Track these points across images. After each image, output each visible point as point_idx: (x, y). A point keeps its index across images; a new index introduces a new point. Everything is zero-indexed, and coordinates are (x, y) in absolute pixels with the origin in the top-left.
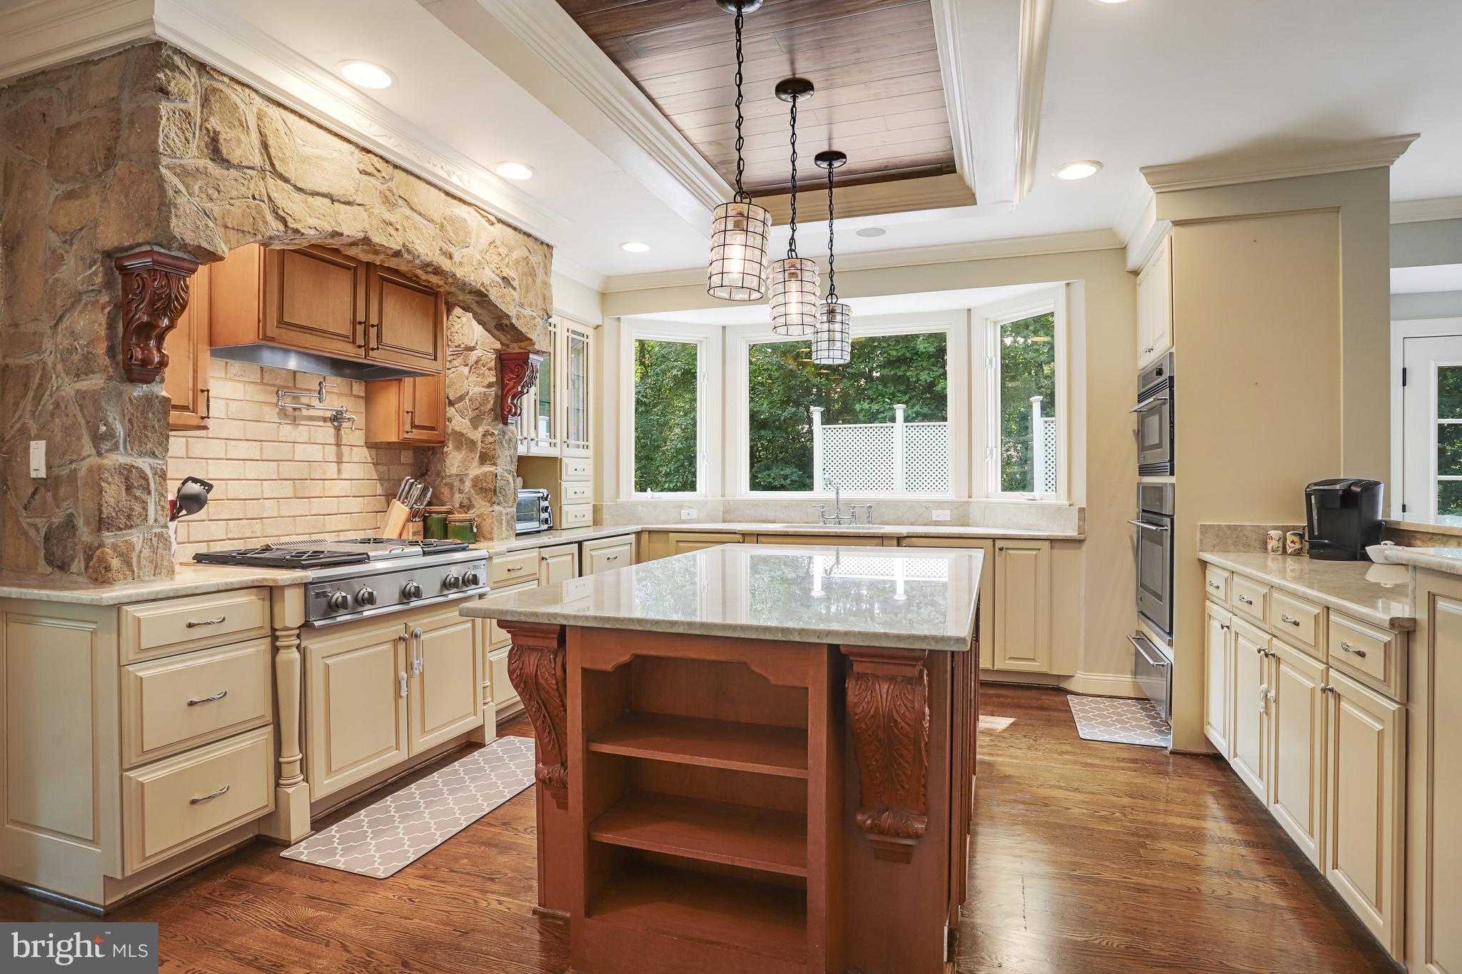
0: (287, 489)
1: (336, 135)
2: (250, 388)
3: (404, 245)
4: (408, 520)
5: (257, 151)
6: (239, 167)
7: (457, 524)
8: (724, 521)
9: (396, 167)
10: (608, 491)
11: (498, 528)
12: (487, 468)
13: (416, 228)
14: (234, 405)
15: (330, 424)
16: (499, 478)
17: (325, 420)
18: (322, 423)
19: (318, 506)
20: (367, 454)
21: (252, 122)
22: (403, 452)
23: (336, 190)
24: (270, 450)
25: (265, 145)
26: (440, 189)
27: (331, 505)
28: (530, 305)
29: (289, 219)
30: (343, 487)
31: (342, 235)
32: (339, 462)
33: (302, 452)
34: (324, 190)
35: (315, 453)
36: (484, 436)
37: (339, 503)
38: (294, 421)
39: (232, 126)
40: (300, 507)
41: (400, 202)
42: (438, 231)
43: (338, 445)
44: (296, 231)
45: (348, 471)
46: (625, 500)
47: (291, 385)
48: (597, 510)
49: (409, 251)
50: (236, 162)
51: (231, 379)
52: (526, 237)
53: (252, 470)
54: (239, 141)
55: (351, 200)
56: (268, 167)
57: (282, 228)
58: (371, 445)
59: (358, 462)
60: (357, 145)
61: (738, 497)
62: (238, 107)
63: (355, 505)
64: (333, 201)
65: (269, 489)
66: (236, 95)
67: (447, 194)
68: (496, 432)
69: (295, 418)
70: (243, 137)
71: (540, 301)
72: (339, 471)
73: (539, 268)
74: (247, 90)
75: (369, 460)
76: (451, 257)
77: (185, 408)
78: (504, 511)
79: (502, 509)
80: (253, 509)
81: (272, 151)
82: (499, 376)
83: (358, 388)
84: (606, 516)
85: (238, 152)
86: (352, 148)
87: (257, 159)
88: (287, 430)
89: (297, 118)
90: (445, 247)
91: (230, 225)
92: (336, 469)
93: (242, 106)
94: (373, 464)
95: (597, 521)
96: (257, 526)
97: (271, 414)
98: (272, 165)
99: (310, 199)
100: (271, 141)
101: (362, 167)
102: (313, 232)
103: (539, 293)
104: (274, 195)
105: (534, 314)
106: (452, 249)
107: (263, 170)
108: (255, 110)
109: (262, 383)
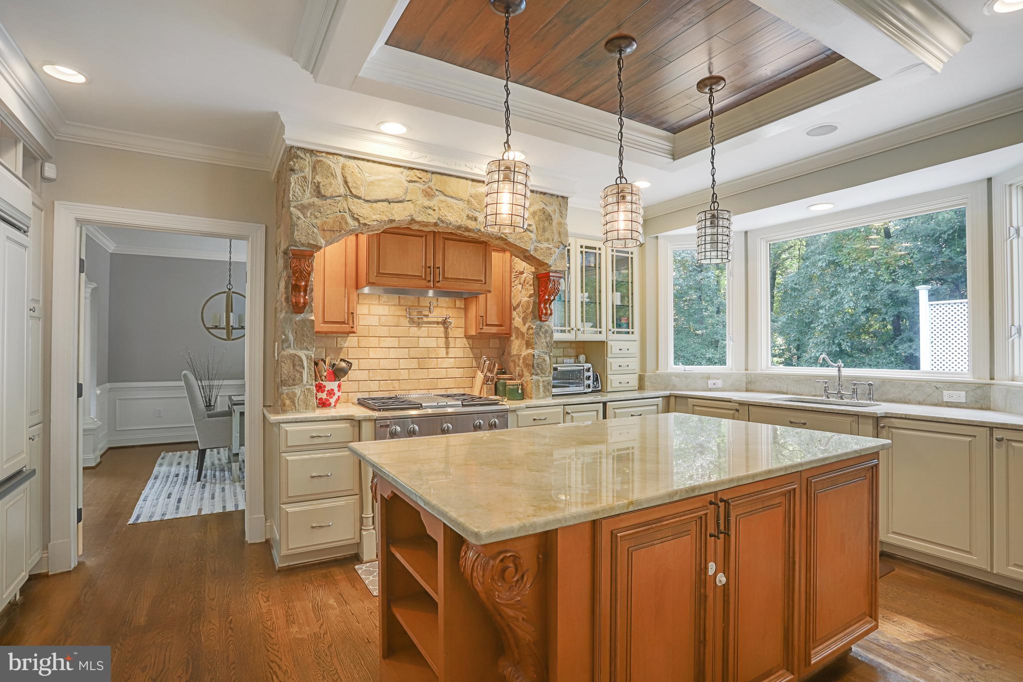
0: (414, 364)
1: (391, 165)
2: (392, 308)
3: (439, 219)
4: (484, 383)
5: (342, 186)
6: (332, 197)
7: (511, 387)
8: (747, 391)
9: (433, 173)
10: (650, 365)
11: (536, 391)
12: (530, 351)
13: (448, 207)
14: (383, 318)
15: (441, 326)
16: (536, 357)
17: (438, 323)
18: (436, 325)
19: (432, 374)
20: (466, 343)
21: (338, 172)
22: (491, 340)
23: (390, 196)
24: (404, 342)
25: (346, 182)
26: (467, 179)
27: (443, 373)
28: (548, 240)
29: (361, 219)
30: (450, 362)
31: (394, 221)
32: (447, 348)
33: (423, 342)
34: (383, 198)
35: (432, 343)
36: (528, 329)
37: (447, 372)
38: (419, 325)
39: (327, 178)
40: (422, 374)
41: (437, 193)
42: (466, 205)
43: (447, 337)
44: (365, 224)
45: (453, 352)
46: (663, 371)
47: (417, 304)
48: (641, 379)
49: (443, 222)
50: (329, 195)
51: (382, 304)
52: (542, 195)
53: (393, 353)
54: (331, 184)
55: (401, 199)
56: (348, 193)
57: (357, 224)
58: (467, 337)
59: (460, 348)
60: (405, 167)
61: (759, 371)
62: (330, 166)
63: (458, 373)
64: (389, 203)
65: (403, 364)
66: (329, 161)
67: (473, 180)
68: (534, 327)
69: (419, 324)
70: (333, 182)
71: (556, 237)
72: (447, 353)
73: (555, 214)
74: (335, 156)
75: (468, 346)
76: (476, 219)
77: (343, 323)
78: (541, 380)
79: (539, 378)
80: (394, 375)
81: (350, 184)
82: (537, 289)
83: (460, 303)
84: (647, 383)
85: (330, 190)
86: (402, 169)
87: (342, 190)
88: (414, 330)
89: (366, 163)
90: (471, 214)
91: (326, 229)
92: (445, 352)
93: (332, 165)
94: (470, 348)
95: (641, 387)
96: (396, 384)
97: (405, 322)
98: (351, 192)
99: (374, 205)
100: (349, 179)
101: (409, 179)
102: (375, 223)
103: (555, 231)
104: (352, 207)
105: (550, 246)
106: (477, 214)
107: (346, 196)
108: (340, 165)
109: (399, 305)
